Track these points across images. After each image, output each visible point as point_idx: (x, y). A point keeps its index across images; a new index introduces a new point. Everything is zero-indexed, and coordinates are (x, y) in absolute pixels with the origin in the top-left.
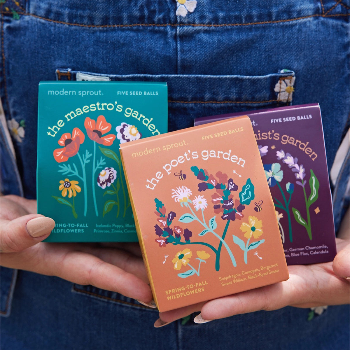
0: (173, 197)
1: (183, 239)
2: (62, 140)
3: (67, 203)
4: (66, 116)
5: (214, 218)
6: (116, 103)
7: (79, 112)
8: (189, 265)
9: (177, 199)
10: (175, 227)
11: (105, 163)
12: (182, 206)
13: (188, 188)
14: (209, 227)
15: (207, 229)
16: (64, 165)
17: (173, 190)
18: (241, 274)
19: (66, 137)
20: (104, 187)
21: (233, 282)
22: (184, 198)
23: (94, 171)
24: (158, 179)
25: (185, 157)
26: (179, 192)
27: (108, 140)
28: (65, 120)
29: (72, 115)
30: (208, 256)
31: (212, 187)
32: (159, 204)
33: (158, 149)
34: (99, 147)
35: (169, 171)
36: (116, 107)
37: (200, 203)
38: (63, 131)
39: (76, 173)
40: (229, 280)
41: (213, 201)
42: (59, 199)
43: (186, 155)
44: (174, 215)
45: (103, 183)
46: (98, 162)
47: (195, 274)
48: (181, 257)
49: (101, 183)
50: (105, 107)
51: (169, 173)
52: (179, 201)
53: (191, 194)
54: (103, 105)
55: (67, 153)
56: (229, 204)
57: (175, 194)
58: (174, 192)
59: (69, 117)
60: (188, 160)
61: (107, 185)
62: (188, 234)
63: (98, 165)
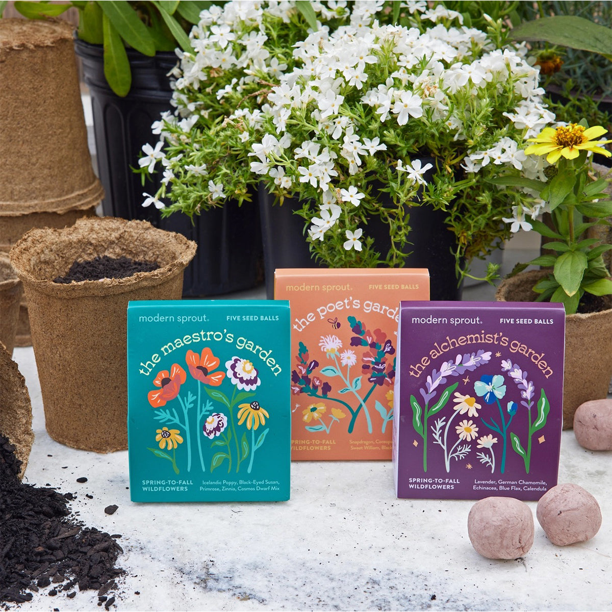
0: (320, 345)
1: (320, 392)
2: (158, 380)
3: (166, 456)
4: (163, 349)
5: (360, 378)
6: (225, 331)
7: (179, 343)
8: (320, 420)
9: (324, 348)
10: (314, 377)
11: (212, 408)
12: (328, 358)
13: (339, 339)
14: (351, 385)
15: (350, 387)
16: (161, 410)
17: (322, 337)
18: (374, 441)
19: (163, 376)
20: (212, 436)
21: (364, 448)
22: (332, 349)
23: (199, 417)
24: (308, 321)
25: (344, 303)
26: (328, 341)
27: (216, 378)
28: (161, 354)
29: (171, 347)
30: (343, 416)
31: (366, 344)
32: (303, 349)
33: (317, 287)
34: (205, 388)
35: (323, 316)
36: (225, 336)
37: (349, 358)
38: (159, 367)
39: (177, 420)
40: (360, 445)
41: (363, 360)
42: (156, 452)
43: (346, 301)
44: (316, 364)
45: (211, 432)
46: (203, 407)
47: (325, 431)
48: (314, 410)
49: (208, 432)
50: (211, 336)
51: (322, 318)
52: (325, 350)
53: (341, 346)
54: (208, 333)
55: (164, 396)
56: (380, 367)
57: (323, 342)
58: (323, 339)
59: (166, 350)
60: (348, 307)
61: (215, 434)
62: (327, 388)
63: (204, 410)
